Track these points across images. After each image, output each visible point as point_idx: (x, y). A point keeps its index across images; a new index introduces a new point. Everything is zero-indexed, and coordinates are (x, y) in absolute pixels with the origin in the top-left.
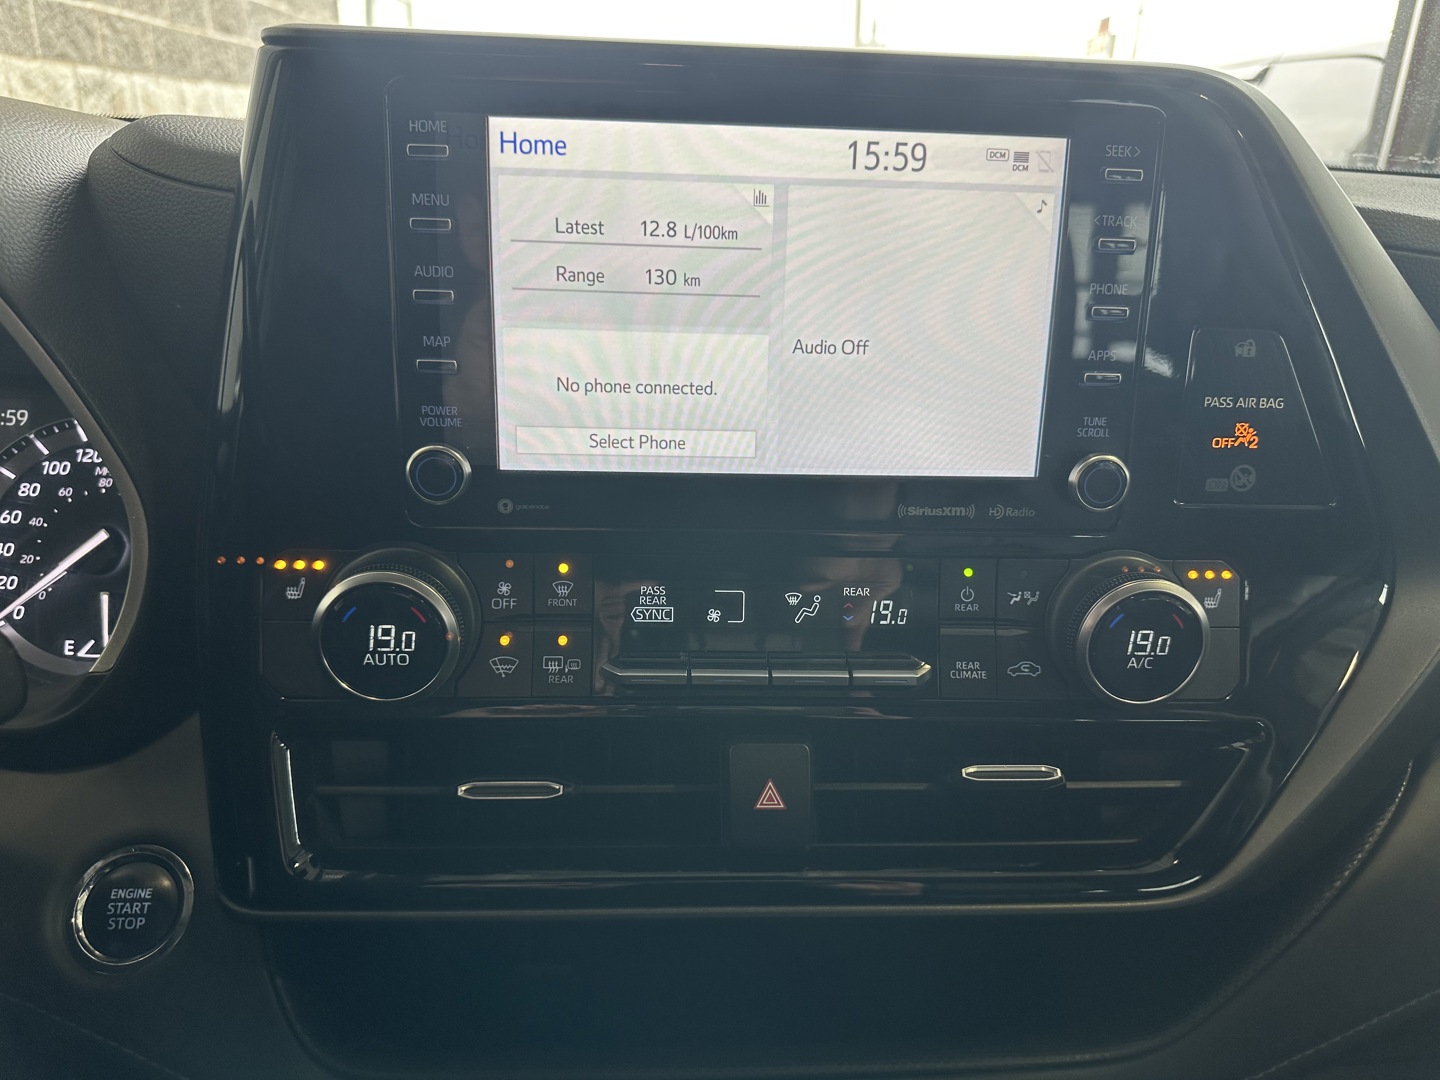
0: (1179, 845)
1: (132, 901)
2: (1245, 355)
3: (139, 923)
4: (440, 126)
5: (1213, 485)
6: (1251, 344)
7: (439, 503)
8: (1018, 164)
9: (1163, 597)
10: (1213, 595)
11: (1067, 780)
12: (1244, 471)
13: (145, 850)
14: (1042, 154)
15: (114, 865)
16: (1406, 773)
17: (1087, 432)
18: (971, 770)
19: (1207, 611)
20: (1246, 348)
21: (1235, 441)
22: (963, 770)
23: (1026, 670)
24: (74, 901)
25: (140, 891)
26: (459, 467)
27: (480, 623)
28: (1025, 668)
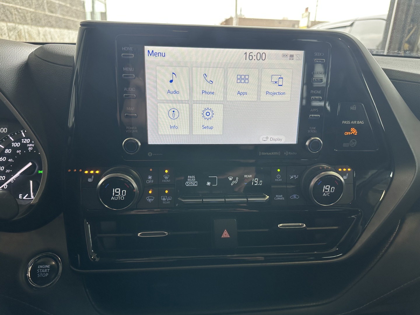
0: (338, 244)
1: (44, 269)
2: (353, 109)
3: (46, 275)
4: (131, 49)
5: (345, 145)
6: (355, 106)
7: (131, 154)
8: (291, 58)
9: (332, 176)
10: (346, 175)
11: (307, 227)
12: (354, 141)
13: (48, 254)
14: (297, 55)
15: (39, 258)
16: (398, 223)
17: (310, 131)
18: (281, 225)
19: (344, 179)
20: (353, 107)
21: (351, 133)
22: (279, 225)
23: (295, 197)
24: (27, 269)
25: (46, 266)
26: (137, 143)
27: (144, 187)
28: (295, 196)
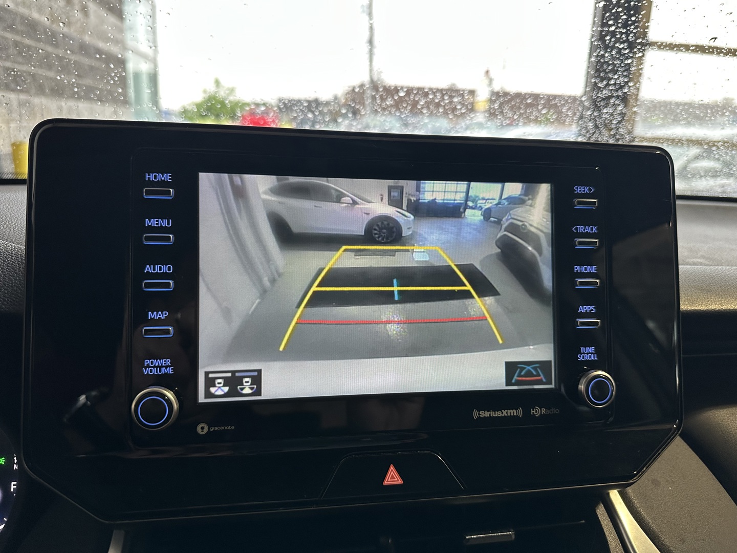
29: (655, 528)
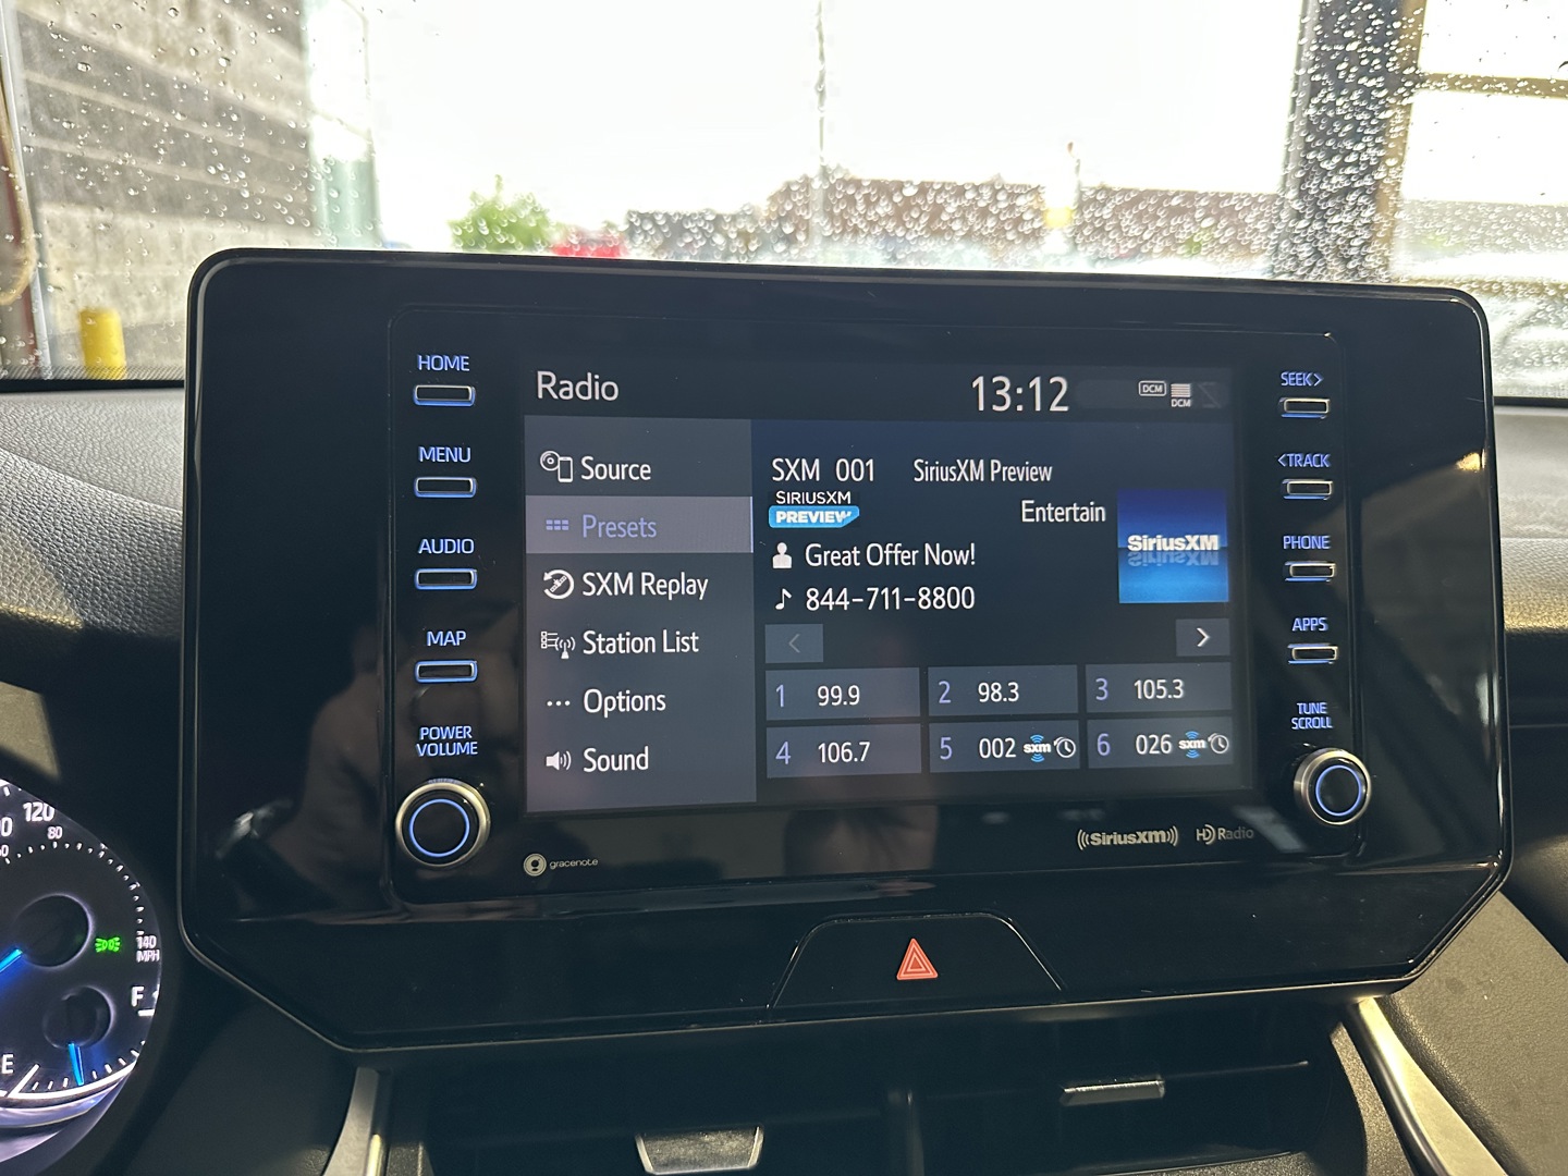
29: (1456, 1076)
